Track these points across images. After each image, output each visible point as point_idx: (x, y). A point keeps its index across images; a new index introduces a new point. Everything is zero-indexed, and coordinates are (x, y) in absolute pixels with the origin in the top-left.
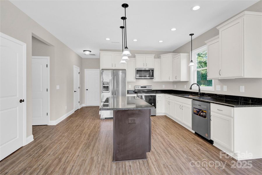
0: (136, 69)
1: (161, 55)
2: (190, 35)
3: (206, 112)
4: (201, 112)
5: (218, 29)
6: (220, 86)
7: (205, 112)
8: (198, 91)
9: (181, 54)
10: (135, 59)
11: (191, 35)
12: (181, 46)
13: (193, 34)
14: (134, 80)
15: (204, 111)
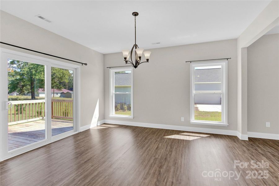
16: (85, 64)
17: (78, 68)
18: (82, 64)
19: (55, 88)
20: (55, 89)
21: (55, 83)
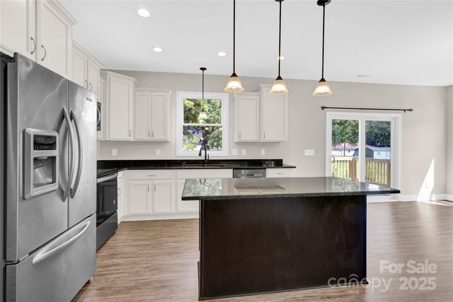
6: (237, 149)
11: (203, 69)
16: (409, 110)
17: (398, 117)
18: (405, 110)
19: (347, 142)
20: (347, 144)
21: (347, 134)
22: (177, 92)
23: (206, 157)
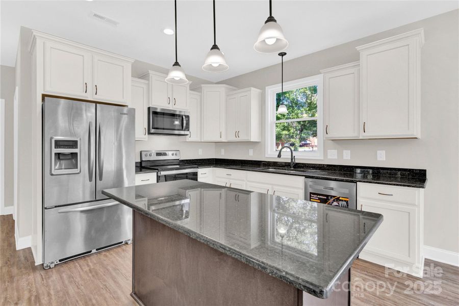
0: (149, 108)
1: (202, 85)
2: (279, 55)
3: (347, 200)
4: (334, 201)
5: (358, 49)
6: (336, 151)
7: (345, 201)
8: (289, 161)
9: (252, 89)
10: (149, 84)
11: (282, 54)
12: (241, 74)
13: (285, 54)
14: (144, 136)
15: (340, 198)
22: (267, 88)
23: (292, 159)
